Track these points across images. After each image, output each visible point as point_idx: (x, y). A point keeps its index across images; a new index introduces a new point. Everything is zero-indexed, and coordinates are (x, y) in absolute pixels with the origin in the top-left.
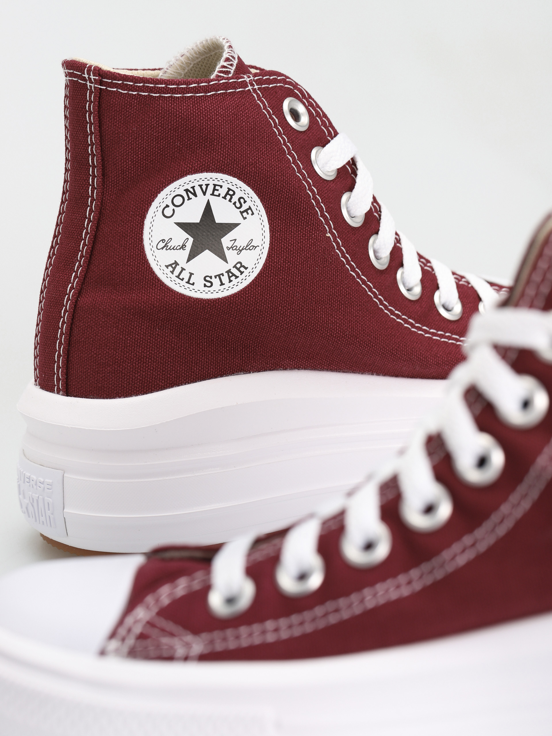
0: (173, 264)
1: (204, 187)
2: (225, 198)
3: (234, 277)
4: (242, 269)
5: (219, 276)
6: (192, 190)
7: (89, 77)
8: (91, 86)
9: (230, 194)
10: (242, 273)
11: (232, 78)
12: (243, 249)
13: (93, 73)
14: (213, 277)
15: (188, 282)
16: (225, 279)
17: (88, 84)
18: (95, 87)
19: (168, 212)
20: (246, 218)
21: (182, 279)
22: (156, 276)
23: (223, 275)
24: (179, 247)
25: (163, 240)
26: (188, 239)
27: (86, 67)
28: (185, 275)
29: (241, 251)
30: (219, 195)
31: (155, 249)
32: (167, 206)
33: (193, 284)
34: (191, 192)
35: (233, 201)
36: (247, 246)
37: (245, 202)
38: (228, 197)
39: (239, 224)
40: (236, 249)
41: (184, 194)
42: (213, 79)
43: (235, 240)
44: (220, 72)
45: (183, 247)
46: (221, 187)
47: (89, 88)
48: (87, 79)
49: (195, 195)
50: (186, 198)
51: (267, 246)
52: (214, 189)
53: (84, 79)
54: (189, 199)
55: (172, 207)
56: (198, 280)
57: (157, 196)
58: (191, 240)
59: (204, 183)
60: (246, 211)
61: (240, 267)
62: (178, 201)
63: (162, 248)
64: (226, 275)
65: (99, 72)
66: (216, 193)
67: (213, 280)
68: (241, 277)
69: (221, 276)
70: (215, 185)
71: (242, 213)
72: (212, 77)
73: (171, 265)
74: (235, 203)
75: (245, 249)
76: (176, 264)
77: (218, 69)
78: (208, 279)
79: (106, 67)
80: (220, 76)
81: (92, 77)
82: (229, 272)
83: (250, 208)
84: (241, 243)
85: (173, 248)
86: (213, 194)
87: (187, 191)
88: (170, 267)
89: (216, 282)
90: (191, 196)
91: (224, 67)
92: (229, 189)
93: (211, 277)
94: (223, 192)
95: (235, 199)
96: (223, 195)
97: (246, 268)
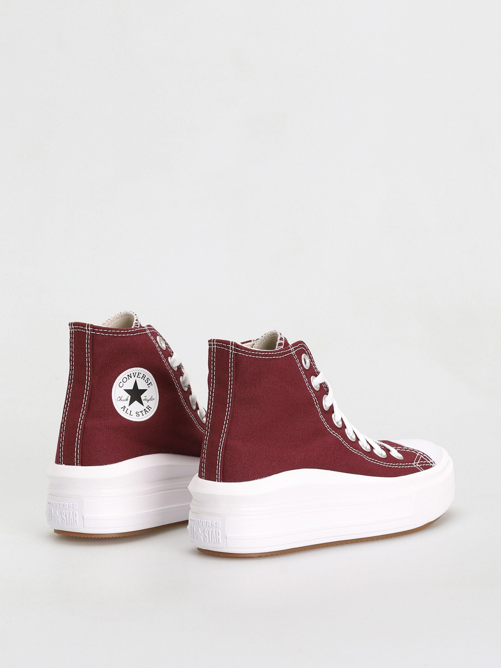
0: (124, 407)
1: (134, 374)
2: (142, 378)
3: (147, 412)
4: (150, 409)
5: (141, 411)
6: (130, 375)
7: (88, 329)
8: (88, 333)
9: (144, 376)
10: (150, 410)
11: (139, 328)
12: (149, 400)
13: (90, 327)
14: (139, 412)
15: (130, 415)
16: (144, 413)
17: (87, 331)
18: (90, 333)
19: (121, 385)
20: (149, 387)
21: (128, 413)
22: (118, 412)
23: (143, 411)
24: (125, 400)
25: (119, 397)
26: (128, 396)
27: (86, 325)
28: (128, 412)
29: (148, 401)
30: (140, 377)
31: (116, 401)
32: (121, 382)
33: (132, 415)
34: (130, 376)
35: (145, 380)
36: (151, 399)
37: (149, 380)
38: (143, 378)
39: (146, 390)
40: (146, 400)
41: (127, 377)
42: (133, 328)
43: (146, 396)
44: (135, 325)
45: (127, 400)
46: (141, 373)
47: (87, 333)
48: (87, 329)
49: (131, 377)
50: (128, 379)
51: (158, 398)
52: (138, 375)
53: (85, 330)
54: (129, 379)
55: (122, 383)
56: (133, 413)
57: (117, 378)
58: (130, 396)
59: (134, 372)
60: (149, 384)
61: (149, 407)
62: (125, 380)
63: (119, 400)
64: (144, 411)
65: (92, 326)
66: (139, 376)
67: (139, 413)
68: (150, 412)
69: (142, 412)
70: (139, 373)
71: (148, 385)
72: (132, 328)
73: (123, 408)
74: (145, 381)
75: (150, 400)
76: (125, 407)
77: (134, 324)
78: (137, 413)
79: (95, 324)
80: (136, 327)
81: (89, 328)
82: (145, 410)
83: (151, 383)
84: (148, 398)
85: (123, 400)
86: (137, 377)
87: (128, 375)
88: (122, 408)
89: (140, 414)
90: (130, 378)
91: (136, 323)
92: (144, 375)
93: (138, 412)
94: (141, 376)
95: (146, 379)
96: (141, 377)
97: (151, 408)
